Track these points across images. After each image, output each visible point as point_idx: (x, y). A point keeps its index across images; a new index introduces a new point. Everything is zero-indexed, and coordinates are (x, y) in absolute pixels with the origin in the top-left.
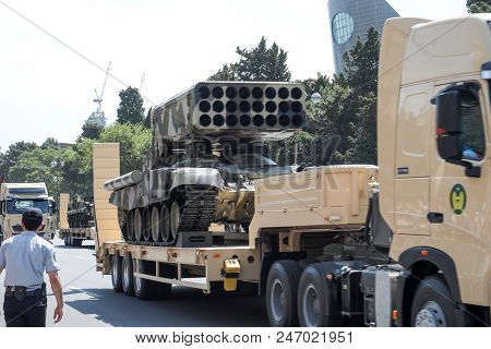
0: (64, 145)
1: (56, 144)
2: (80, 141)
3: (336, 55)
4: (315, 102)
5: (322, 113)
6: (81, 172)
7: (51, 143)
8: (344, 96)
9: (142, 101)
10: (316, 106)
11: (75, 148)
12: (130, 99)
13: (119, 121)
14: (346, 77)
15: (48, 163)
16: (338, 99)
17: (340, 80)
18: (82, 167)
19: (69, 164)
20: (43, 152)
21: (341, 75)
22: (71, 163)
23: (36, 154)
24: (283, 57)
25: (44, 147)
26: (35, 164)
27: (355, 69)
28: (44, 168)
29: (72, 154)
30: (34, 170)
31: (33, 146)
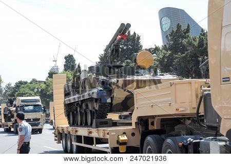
0: (40, 82)
1: (37, 81)
2: (47, 80)
3: (163, 36)
4: (154, 58)
5: (158, 63)
6: (48, 93)
7: (34, 81)
8: (167, 55)
9: (75, 60)
10: (155, 60)
11: (45, 83)
12: (70, 60)
13: (65, 70)
14: (167, 46)
15: (33, 90)
16: (164, 57)
17: (165, 48)
18: (49, 91)
19: (42, 90)
20: (30, 85)
21: (165, 46)
22: (43, 90)
23: (28, 86)
24: (139, 38)
25: (31, 83)
26: (27, 91)
27: (172, 42)
28: (31, 92)
29: (44, 86)
30: (27, 93)
31: (26, 83)
